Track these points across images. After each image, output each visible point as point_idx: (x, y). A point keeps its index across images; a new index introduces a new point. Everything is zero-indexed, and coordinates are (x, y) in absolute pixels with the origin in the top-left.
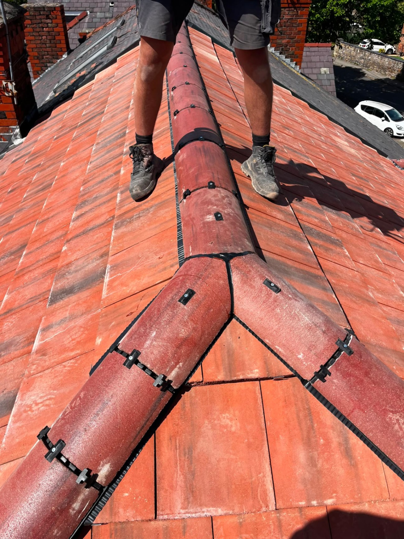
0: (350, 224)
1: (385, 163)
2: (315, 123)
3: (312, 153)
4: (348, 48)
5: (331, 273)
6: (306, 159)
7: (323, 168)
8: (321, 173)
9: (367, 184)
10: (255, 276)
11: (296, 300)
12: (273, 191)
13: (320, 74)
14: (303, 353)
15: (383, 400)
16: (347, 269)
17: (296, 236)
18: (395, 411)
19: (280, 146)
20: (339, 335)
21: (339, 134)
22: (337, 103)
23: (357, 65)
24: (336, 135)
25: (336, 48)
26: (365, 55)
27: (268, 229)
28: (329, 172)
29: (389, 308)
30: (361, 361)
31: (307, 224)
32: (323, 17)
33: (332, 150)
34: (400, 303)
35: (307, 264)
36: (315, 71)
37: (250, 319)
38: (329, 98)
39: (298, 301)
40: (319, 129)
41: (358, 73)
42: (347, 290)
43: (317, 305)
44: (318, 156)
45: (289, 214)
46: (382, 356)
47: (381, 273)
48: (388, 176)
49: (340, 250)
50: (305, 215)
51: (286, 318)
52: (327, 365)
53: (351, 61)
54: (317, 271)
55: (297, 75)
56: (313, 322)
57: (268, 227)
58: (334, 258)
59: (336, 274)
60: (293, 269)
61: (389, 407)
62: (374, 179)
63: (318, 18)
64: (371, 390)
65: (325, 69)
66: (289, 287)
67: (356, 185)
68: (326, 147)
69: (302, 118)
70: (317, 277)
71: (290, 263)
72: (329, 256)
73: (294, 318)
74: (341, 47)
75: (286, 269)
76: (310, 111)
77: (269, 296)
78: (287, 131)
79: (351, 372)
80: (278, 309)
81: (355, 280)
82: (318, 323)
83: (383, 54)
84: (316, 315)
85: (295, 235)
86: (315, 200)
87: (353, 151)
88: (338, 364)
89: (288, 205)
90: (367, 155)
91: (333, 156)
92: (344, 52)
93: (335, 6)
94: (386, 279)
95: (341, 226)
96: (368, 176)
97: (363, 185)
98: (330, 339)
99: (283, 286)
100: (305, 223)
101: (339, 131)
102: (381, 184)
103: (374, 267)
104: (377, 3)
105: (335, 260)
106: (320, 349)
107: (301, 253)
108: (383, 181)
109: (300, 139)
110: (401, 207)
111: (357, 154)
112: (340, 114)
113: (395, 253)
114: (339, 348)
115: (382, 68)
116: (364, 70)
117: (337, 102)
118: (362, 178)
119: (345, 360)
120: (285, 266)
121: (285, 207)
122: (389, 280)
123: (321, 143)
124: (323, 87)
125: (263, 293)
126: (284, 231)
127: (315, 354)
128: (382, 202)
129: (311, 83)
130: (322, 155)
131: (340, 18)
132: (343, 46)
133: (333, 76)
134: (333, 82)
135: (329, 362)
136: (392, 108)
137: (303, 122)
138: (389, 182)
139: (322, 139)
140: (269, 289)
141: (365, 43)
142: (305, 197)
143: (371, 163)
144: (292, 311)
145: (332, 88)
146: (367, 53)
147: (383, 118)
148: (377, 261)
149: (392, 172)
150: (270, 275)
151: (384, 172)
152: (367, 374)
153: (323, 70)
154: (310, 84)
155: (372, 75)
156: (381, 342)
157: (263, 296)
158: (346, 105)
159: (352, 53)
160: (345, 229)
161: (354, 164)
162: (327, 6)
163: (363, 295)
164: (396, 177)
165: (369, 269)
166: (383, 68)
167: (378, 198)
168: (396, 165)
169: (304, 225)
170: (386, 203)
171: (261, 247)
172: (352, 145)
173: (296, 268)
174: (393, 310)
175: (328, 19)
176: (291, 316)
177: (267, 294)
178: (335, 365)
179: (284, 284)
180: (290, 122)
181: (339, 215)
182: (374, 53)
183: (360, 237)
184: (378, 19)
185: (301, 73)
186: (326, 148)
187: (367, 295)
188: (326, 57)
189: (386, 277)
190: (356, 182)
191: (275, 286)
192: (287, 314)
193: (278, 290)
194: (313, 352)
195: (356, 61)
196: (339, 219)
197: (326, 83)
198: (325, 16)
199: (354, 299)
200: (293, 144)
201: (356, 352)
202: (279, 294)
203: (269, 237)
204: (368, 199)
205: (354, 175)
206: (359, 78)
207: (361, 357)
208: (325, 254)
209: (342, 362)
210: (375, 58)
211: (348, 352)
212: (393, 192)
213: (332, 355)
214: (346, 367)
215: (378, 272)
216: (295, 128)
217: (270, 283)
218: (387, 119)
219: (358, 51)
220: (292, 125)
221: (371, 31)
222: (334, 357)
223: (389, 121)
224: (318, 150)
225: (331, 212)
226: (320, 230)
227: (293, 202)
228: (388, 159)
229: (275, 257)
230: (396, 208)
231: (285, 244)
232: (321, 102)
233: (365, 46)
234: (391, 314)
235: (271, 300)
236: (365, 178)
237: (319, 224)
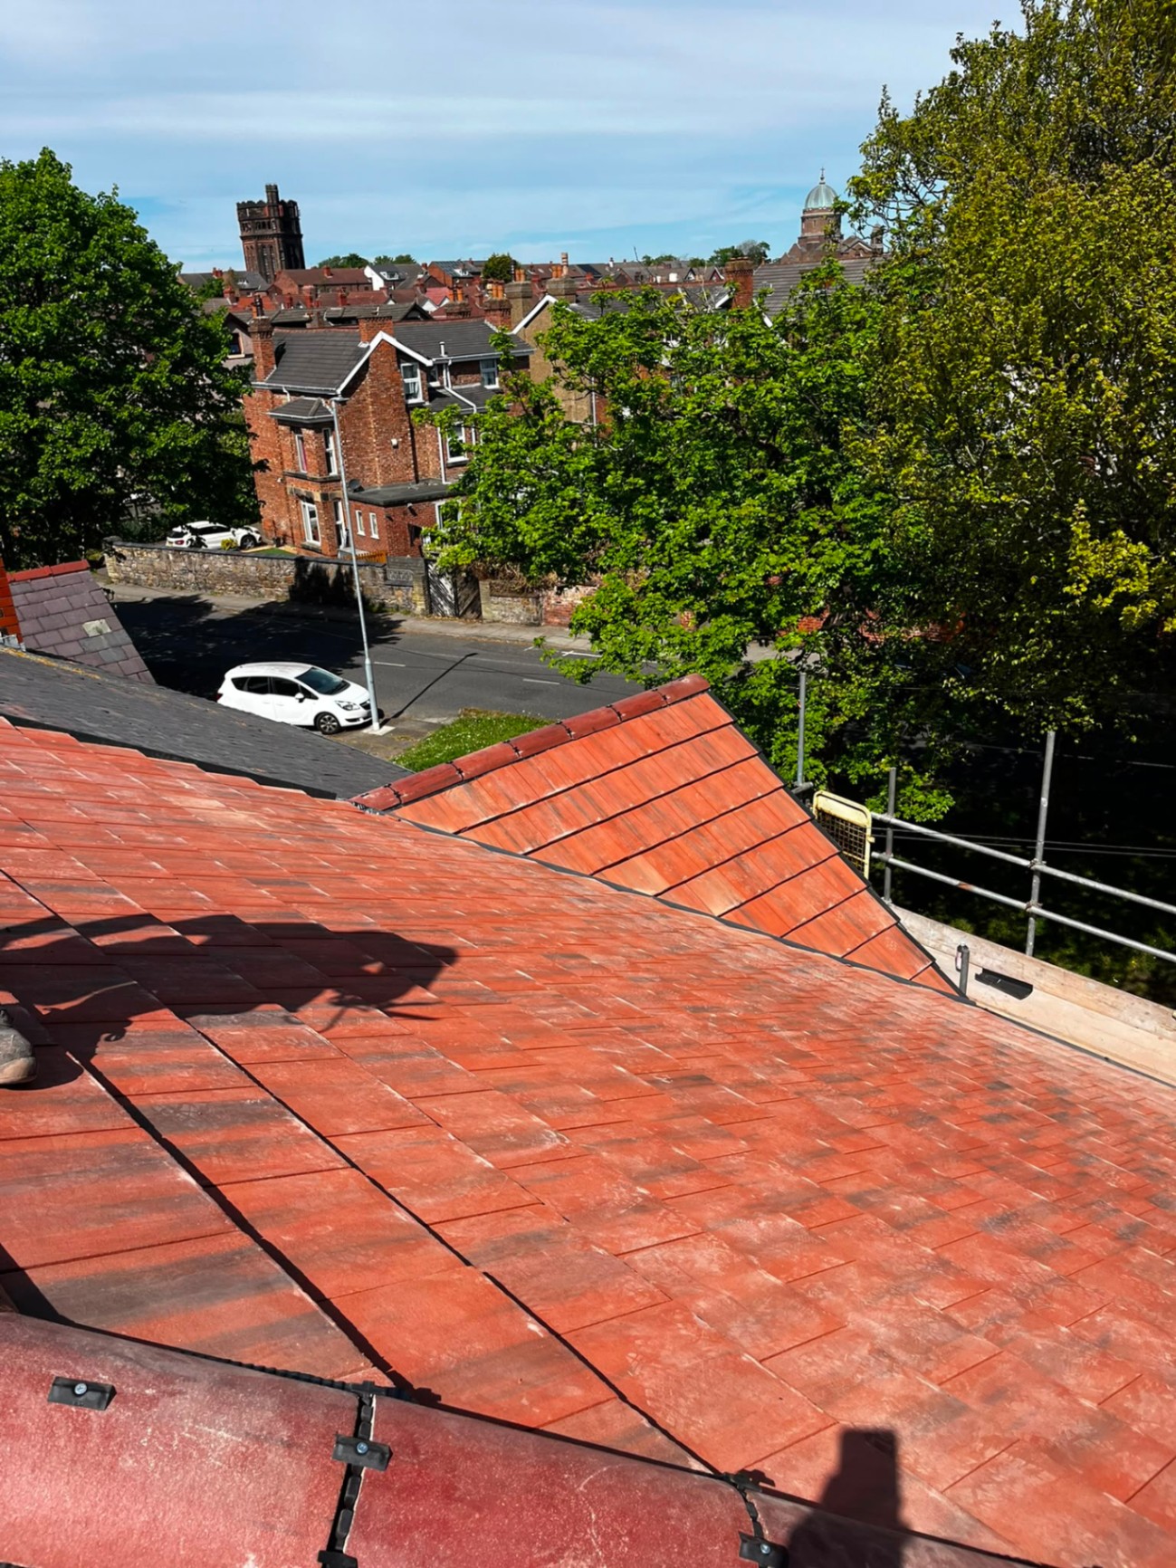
0: (290, 1034)
1: (336, 817)
2: (109, 780)
3: (123, 871)
4: (142, 555)
5: (272, 1217)
6: (107, 896)
7: (169, 902)
8: (164, 919)
9: (303, 894)
10: (15, 1393)
11: (172, 1394)
12: (11, 1057)
13: (87, 637)
14: (254, 1551)
15: (518, 1542)
16: (317, 1176)
17: (130, 1161)
18: (558, 1551)
19: (9, 893)
20: (335, 1425)
21: (187, 786)
22: (159, 699)
23: (182, 588)
24: (181, 791)
25: (109, 561)
26: (190, 563)
27: (30, 1188)
28: (188, 904)
29: (463, 1223)
30: (420, 1463)
31: (160, 1099)
32: (39, 496)
33: (180, 839)
34: (484, 1193)
35: (189, 1234)
36: (70, 634)
37: (49, 1542)
38: (135, 692)
39: (180, 1393)
40: (126, 793)
41: (193, 607)
42: (334, 1242)
43: (255, 1353)
44: (142, 873)
45: (93, 1101)
46: (485, 1390)
47: (411, 1132)
48: (353, 845)
49: (281, 1130)
50: (147, 1073)
51: (162, 1473)
52: (334, 1540)
53: (162, 583)
54: (225, 1240)
55: (19, 659)
56: (247, 1434)
57: (29, 1181)
58: (270, 1161)
59: (290, 1211)
60: (147, 1280)
61: (540, 1549)
62: (322, 870)
63: (27, 503)
64: (478, 1533)
65: (97, 623)
66: (137, 1362)
67: (274, 910)
68: (161, 835)
69: (62, 780)
70: (233, 1259)
71: (131, 1263)
72: (254, 1165)
73: (186, 1457)
74: (120, 557)
75: (125, 1289)
76: (83, 752)
77: (82, 1430)
78: (24, 838)
79: (406, 1517)
80: (126, 1456)
81: (347, 1196)
82: (262, 1429)
83: (233, 550)
84: (249, 1404)
85: (127, 1159)
86: (166, 1014)
87: (241, 817)
88: (365, 1517)
89: (81, 1072)
90: (283, 812)
91: (189, 854)
92: (134, 565)
93: (59, 467)
94: (430, 1142)
95: (265, 1052)
96: (302, 869)
97: (296, 898)
98: (314, 1454)
99: (117, 1372)
100: (153, 1100)
101: (185, 777)
102: (343, 877)
103: (390, 1125)
104: (167, 445)
105: (275, 1167)
106: (297, 1507)
107: (162, 1210)
108: (346, 864)
109: (76, 842)
110: (411, 916)
111: (253, 821)
112: (176, 726)
113: (431, 1054)
114: (349, 1466)
115: (245, 583)
116: (206, 597)
117: (163, 695)
118: (286, 883)
119: (377, 1493)
120: (118, 1282)
121: (73, 1084)
122: (438, 1142)
123: (142, 831)
124: (108, 668)
125: (60, 1433)
126: (88, 1165)
127: (287, 1531)
128: (358, 924)
129: (67, 668)
130: (154, 864)
131: (89, 493)
132: (125, 553)
133: (123, 636)
134: (131, 649)
135: (338, 1529)
136: (310, 666)
137: (71, 789)
138: (361, 859)
139: (141, 819)
140: (73, 1409)
141: (181, 535)
142: (132, 1019)
143: (299, 831)
144: (172, 1439)
145: (135, 662)
146: (195, 558)
147: (300, 695)
148: (392, 1105)
149: (360, 832)
150: (61, 1360)
151: (341, 838)
152: (448, 1493)
153: (91, 627)
154: (68, 672)
155: (229, 603)
156: (468, 1347)
157: (62, 1443)
158: (188, 696)
159: (156, 565)
160: (279, 1054)
161: (251, 851)
162: (41, 470)
163: (380, 1232)
164: (376, 839)
165: (378, 1137)
166: (248, 583)
167: (347, 918)
168: (366, 808)
169: (152, 1107)
170: (368, 921)
171: (21, 1264)
172: (230, 801)
173: (158, 1269)
174: (473, 1225)
175: (55, 500)
176: (174, 1456)
177: (76, 1430)
178: (358, 1526)
179: (119, 1363)
180: (28, 806)
181: (251, 1024)
182: (212, 553)
183: (327, 1056)
184: (186, 478)
185: (29, 651)
186: (161, 839)
187: (391, 1225)
188: (86, 594)
189: (429, 1137)
190: (274, 900)
191: (92, 1387)
192: (160, 1457)
193: (105, 1395)
194: (280, 1527)
195: (175, 581)
196: (254, 1035)
197: (113, 655)
198: (46, 494)
199: (360, 1260)
200: (57, 868)
201: (399, 1444)
202: (111, 1408)
203: (40, 1211)
204: (315, 932)
205: (261, 883)
206: (200, 617)
207: (416, 1452)
208: (240, 1165)
209: (370, 1504)
210: (219, 565)
211: (375, 1462)
212: (379, 883)
213: (335, 1504)
214: (388, 1511)
215: (403, 1133)
216: (49, 818)
217: (71, 1385)
218: (308, 695)
219: (171, 557)
220: (37, 811)
221: (182, 508)
222: (344, 1504)
223: (316, 698)
224: (139, 855)
225: (224, 1022)
226: (206, 1096)
227: (97, 1050)
228: (339, 801)
229: (78, 1270)
230: (400, 922)
231: (102, 1207)
232: (112, 713)
233: (182, 542)
234: (473, 1239)
235: (95, 1439)
236: (293, 878)
237: (198, 1081)
